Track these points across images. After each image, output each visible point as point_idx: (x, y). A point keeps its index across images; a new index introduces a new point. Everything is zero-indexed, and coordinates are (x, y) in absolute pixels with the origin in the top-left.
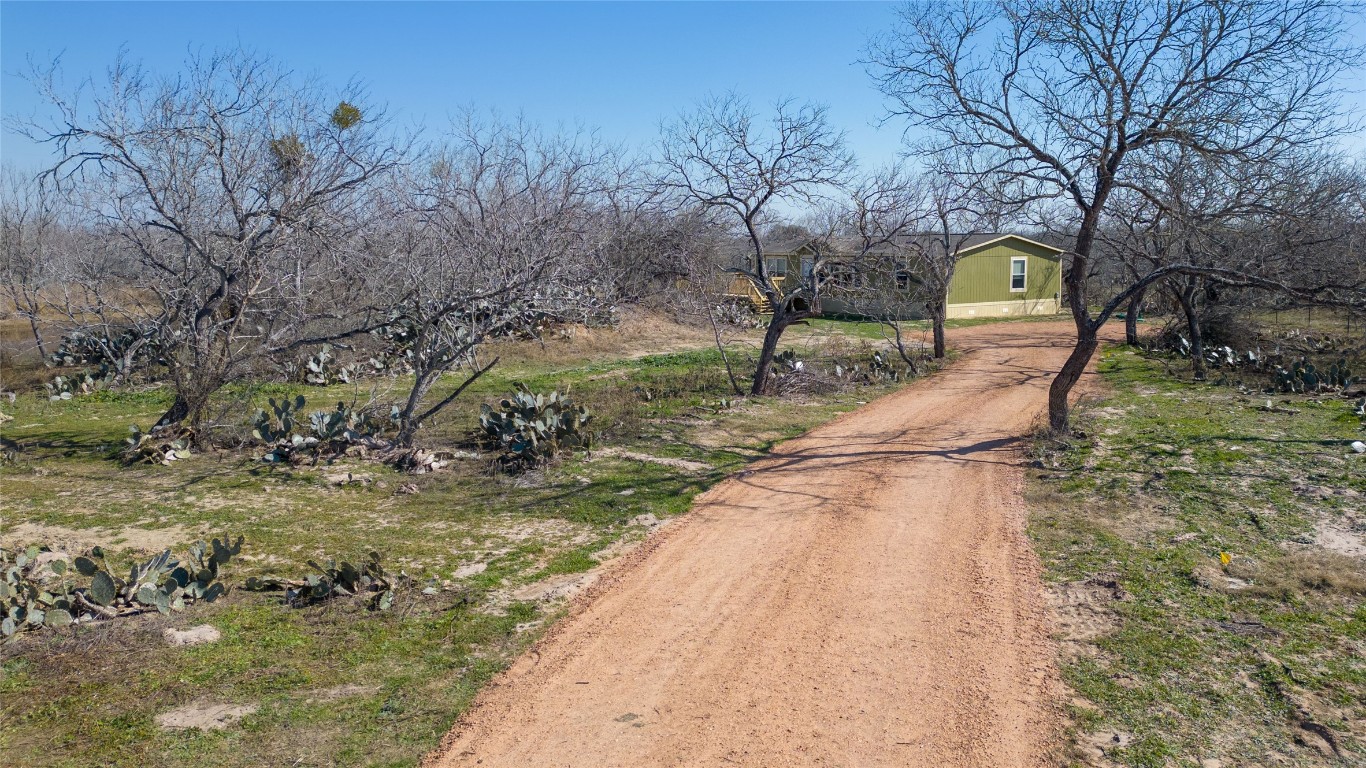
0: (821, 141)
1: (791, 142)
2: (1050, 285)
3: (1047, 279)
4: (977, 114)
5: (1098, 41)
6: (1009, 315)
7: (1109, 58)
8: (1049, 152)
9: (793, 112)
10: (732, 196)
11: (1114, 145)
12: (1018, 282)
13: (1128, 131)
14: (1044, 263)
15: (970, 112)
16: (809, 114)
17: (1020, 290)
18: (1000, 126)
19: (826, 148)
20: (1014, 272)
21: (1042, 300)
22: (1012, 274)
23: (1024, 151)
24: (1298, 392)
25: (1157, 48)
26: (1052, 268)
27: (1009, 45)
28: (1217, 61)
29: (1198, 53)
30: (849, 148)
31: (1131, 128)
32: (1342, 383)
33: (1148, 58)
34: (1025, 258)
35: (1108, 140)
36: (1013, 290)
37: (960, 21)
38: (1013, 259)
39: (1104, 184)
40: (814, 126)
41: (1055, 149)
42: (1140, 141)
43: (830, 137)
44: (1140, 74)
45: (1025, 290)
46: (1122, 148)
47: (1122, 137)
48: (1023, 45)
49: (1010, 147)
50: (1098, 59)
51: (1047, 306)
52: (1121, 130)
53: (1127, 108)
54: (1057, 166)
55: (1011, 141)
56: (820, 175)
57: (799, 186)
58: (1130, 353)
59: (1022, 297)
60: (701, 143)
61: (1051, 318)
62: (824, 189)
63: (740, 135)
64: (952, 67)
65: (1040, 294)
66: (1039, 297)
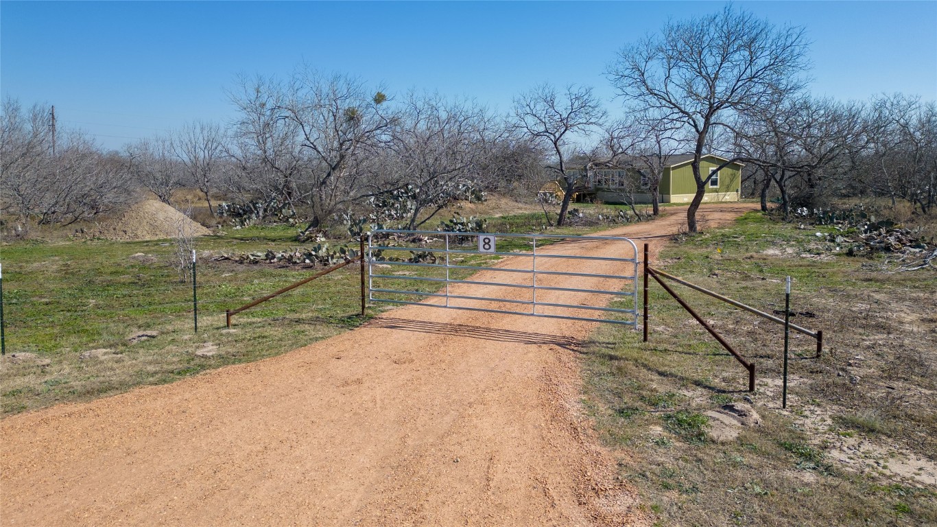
0: (590, 104)
1: (576, 105)
2: (734, 184)
3: (732, 181)
4: (655, 94)
6: (708, 201)
9: (575, 90)
10: (547, 132)
12: (714, 182)
14: (730, 171)
15: (652, 94)
16: (583, 91)
17: (715, 187)
18: (664, 99)
19: (592, 108)
21: (728, 193)
26: (734, 175)
27: (666, 65)
30: (603, 107)
36: (711, 187)
37: (645, 55)
40: (586, 97)
43: (594, 102)
45: (718, 187)
48: (671, 65)
51: (732, 196)
56: (591, 121)
57: (580, 126)
59: (716, 191)
60: (532, 107)
61: (735, 202)
62: (593, 127)
63: (551, 102)
64: (643, 74)
65: (728, 189)
66: (727, 191)
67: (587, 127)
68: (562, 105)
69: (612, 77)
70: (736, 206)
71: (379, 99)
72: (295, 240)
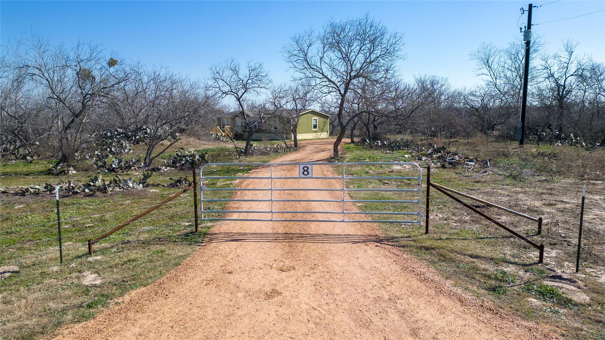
0: (261, 74)
1: (252, 75)
2: (325, 128)
3: (324, 126)
4: (313, 68)
5: (344, 51)
6: (312, 138)
7: (347, 56)
8: (332, 80)
9: (252, 64)
10: (232, 92)
11: (348, 78)
12: (315, 127)
13: (352, 75)
14: (323, 120)
15: (311, 68)
16: (257, 65)
17: (315, 129)
18: (319, 72)
19: (264, 77)
20: (314, 123)
21: (323, 133)
22: (313, 124)
23: (325, 79)
24: (396, 150)
25: (358, 54)
26: (326, 122)
27: (321, 50)
28: (373, 57)
29: (368, 54)
30: (270, 77)
31: (353, 74)
32: (407, 148)
33: (356, 56)
34: (317, 118)
35: (347, 77)
36: (313, 129)
37: (308, 42)
38: (313, 118)
39: (346, 89)
40: (259, 69)
41: (333, 79)
42: (355, 77)
43: (265, 73)
44: (354, 60)
45: (317, 129)
46: (350, 79)
47: (350, 77)
48: (325, 50)
49: (321, 78)
50: (344, 56)
51: (324, 135)
52: (350, 74)
53: (352, 69)
54: (334, 83)
55: (321, 76)
56: (261, 86)
57: (254, 89)
58: (352, 145)
59: (316, 132)
60: (221, 74)
61: (326, 139)
62: (263, 90)
63: (235, 71)
64: (306, 55)
65: (322, 131)
66: (322, 132)
67: (259, 90)
68: (244, 73)
69: (287, 55)
70: (327, 140)
71: (112, 63)
72: (49, 174)
